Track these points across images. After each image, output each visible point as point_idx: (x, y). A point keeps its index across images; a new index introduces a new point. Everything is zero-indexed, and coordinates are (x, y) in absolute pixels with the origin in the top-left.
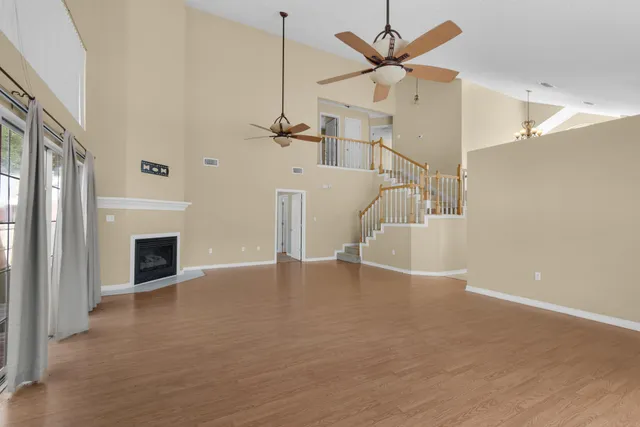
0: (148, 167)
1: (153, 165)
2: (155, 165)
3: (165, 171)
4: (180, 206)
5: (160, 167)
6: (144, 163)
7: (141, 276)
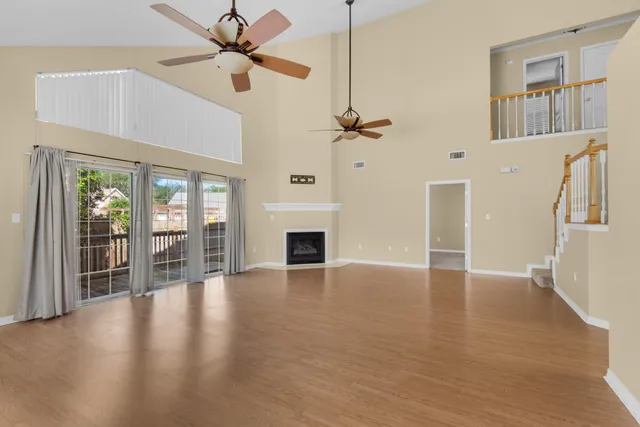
0: (296, 179)
1: (300, 177)
2: (303, 177)
3: (312, 180)
4: (329, 207)
5: (306, 177)
6: (292, 177)
7: (292, 258)
